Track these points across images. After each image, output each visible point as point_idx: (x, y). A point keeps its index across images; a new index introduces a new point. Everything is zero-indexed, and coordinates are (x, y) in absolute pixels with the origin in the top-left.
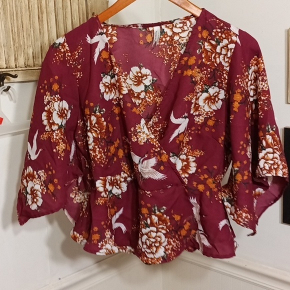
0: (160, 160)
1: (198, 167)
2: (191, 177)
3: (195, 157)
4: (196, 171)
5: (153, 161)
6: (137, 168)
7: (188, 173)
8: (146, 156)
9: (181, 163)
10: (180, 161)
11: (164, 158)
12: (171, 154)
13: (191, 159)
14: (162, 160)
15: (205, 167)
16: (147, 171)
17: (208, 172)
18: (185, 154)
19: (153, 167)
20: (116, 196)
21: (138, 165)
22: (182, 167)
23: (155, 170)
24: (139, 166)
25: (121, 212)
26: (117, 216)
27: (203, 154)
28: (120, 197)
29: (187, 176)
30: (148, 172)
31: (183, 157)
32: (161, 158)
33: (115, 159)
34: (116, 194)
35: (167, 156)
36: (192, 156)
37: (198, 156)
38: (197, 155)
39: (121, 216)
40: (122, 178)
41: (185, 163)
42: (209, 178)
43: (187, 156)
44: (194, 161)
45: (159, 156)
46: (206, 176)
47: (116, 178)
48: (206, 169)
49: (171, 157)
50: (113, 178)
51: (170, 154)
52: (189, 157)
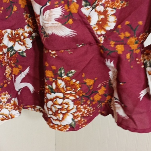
0: (68, 11)
1: (118, 23)
2: (109, 34)
3: (114, 8)
4: (116, 27)
5: (58, 12)
6: (39, 20)
7: (105, 30)
8: (48, 4)
9: (97, 17)
10: (96, 14)
11: (74, 8)
12: (83, 3)
13: (111, 11)
14: (70, 11)
15: (127, 23)
16: (49, 25)
17: (130, 29)
18: (103, 5)
19: (58, 20)
20: (19, 53)
21: (39, 16)
22: (98, 21)
23: (60, 24)
24: (41, 18)
25: (27, 71)
26: (23, 75)
27: (125, 6)
28: (25, 54)
29: (103, 32)
30: (51, 27)
31: (100, 8)
32: (69, 8)
33: (15, 8)
34: (20, 52)
35: (77, 6)
36: (112, 8)
37: (120, 8)
38: (118, 6)
39: (27, 75)
40: (26, 32)
41: (102, 17)
42: (132, 36)
43: (105, 7)
44: (113, 15)
45: (66, 6)
46: (128, 34)
47: (19, 32)
48: (128, 25)
49: (83, 7)
50: (14, 32)
51: (81, 3)
52: (108, 8)
